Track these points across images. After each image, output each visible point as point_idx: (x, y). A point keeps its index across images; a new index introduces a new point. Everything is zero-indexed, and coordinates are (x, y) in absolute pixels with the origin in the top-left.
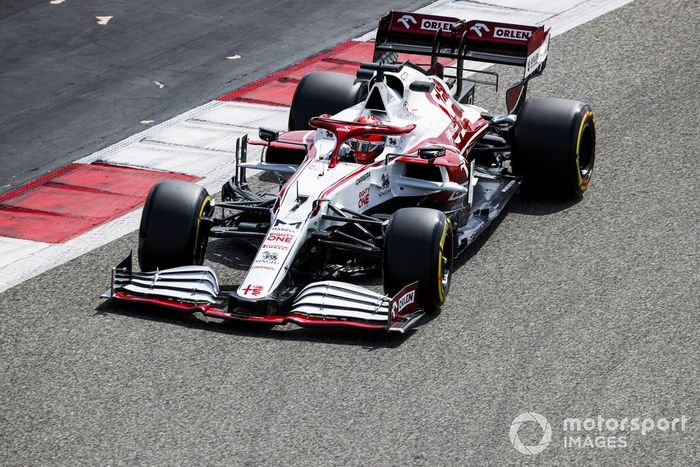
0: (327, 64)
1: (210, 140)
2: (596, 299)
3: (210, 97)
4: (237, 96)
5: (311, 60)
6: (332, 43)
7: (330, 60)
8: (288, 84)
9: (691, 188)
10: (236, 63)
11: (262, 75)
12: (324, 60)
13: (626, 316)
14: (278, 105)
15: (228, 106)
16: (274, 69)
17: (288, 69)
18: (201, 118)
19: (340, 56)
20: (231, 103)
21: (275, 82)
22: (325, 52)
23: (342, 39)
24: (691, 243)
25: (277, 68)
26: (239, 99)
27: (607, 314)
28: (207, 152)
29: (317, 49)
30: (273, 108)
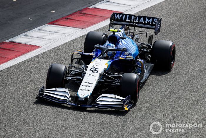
0: (79, 14)
1: (44, 36)
2: (155, 85)
3: (45, 23)
4: (53, 23)
5: (75, 13)
6: (82, 8)
7: (81, 13)
8: (68, 20)
9: (185, 53)
10: (53, 13)
11: (61, 17)
12: (79, 13)
13: (164, 91)
14: (65, 26)
15: (50, 26)
16: (64, 15)
17: (69, 15)
18: (42, 29)
19: (84, 12)
20: (51, 25)
21: (64, 19)
22: (80, 11)
23: (85, 7)
24: (184, 70)
25: (65, 15)
26: (53, 24)
27: (158, 90)
28: (43, 39)
29: (77, 10)
30: (63, 27)
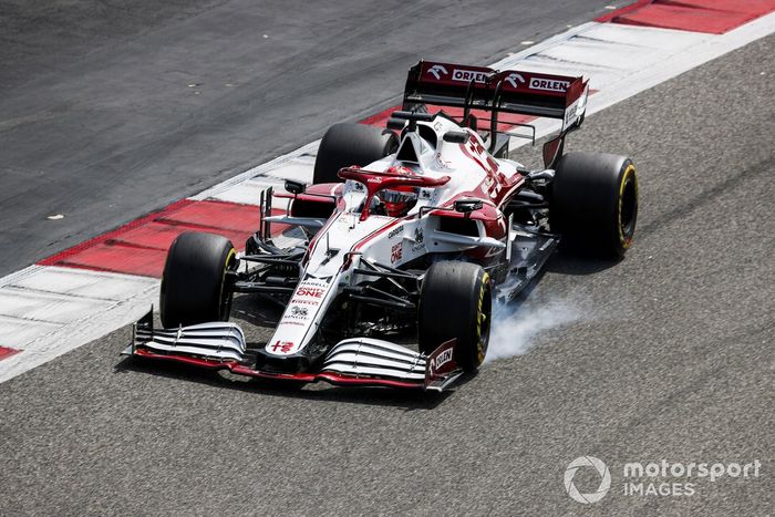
0: (156, 224)
1: (30, 309)
2: (452, 487)
3: (29, 262)
4: (59, 260)
5: (141, 220)
6: (165, 202)
7: (162, 221)
8: (115, 247)
9: (559, 364)
10: (59, 224)
11: (86, 237)
12: (155, 221)
13: (485, 507)
14: (104, 270)
15: (51, 271)
16: (99, 230)
17: (117, 230)
18: (19, 284)
19: (173, 216)
20: (52, 268)
21: (101, 245)
22: (157, 211)
23: (175, 198)
24: (558, 426)
25: (103, 229)
26: (61, 264)
27: (463, 505)
28: (26, 322)
29: (148, 209)
30: (99, 273)
